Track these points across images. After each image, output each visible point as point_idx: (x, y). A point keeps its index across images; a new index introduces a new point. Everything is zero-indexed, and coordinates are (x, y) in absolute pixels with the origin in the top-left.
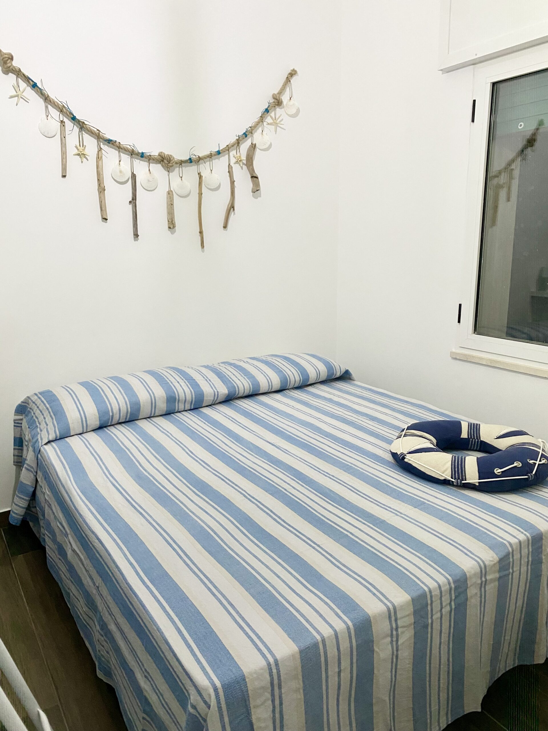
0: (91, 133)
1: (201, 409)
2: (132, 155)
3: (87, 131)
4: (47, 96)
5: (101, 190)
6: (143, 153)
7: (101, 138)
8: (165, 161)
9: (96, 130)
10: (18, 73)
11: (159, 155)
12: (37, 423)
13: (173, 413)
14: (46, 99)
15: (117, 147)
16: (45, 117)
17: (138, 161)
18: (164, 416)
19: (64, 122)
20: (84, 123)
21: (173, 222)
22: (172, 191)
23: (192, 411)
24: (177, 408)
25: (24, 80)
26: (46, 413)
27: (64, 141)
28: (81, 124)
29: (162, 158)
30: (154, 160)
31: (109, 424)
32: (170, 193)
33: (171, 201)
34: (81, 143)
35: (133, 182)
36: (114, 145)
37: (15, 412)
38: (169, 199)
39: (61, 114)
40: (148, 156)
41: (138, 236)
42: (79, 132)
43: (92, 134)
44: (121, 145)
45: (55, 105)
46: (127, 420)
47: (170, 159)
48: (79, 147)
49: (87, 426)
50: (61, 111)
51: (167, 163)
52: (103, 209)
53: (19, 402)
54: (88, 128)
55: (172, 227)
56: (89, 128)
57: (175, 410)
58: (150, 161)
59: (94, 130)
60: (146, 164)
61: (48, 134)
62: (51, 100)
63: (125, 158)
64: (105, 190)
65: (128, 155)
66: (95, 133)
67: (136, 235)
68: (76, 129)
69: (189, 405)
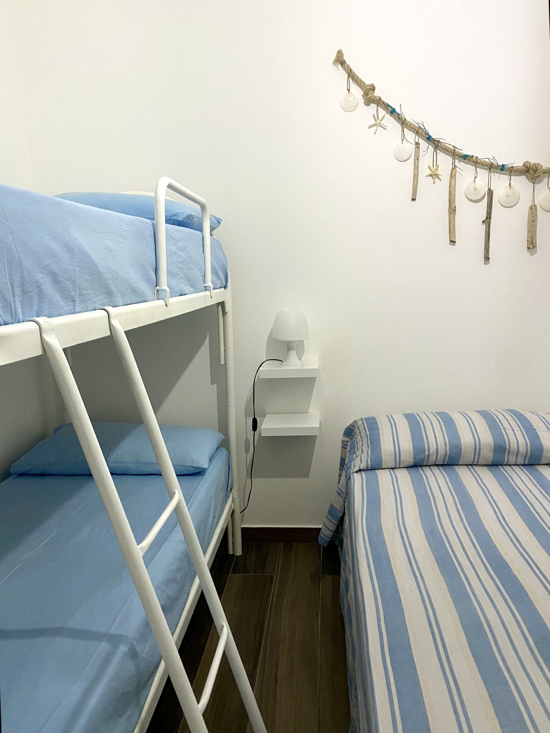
0: (446, 150)
1: (537, 467)
2: (490, 169)
3: (441, 149)
4: (404, 120)
5: (452, 210)
6: (503, 166)
7: (457, 155)
8: (531, 171)
9: (452, 147)
10: (379, 102)
11: (524, 165)
12: (356, 448)
13: (501, 465)
14: (403, 122)
15: (474, 162)
16: (401, 141)
17: (497, 175)
18: (490, 467)
19: (419, 144)
20: (439, 141)
21: (534, 241)
22: (535, 206)
23: (525, 467)
24: (506, 460)
25: (384, 108)
26: (365, 440)
27: (416, 164)
28: (436, 143)
29: (527, 168)
30: (516, 171)
31: (425, 464)
32: (533, 209)
33: (533, 217)
34: (435, 163)
35: (489, 198)
36: (470, 161)
37: (344, 434)
38: (531, 214)
39: (417, 136)
40: (509, 168)
41: (489, 259)
42: (434, 152)
43: (446, 152)
44: (478, 160)
45: (411, 128)
46: (445, 463)
47: (537, 168)
48: (432, 168)
49: (400, 461)
50: (417, 133)
51: (534, 173)
52: (452, 231)
53: (348, 425)
54: (443, 147)
55: (531, 247)
56: (445, 145)
57: (504, 461)
58: (512, 173)
59: (449, 148)
60: (507, 177)
61: (402, 158)
62: (408, 123)
63: (483, 173)
64: (455, 210)
65: (486, 169)
66: (451, 150)
67: (487, 258)
68: (431, 149)
69: (523, 460)
